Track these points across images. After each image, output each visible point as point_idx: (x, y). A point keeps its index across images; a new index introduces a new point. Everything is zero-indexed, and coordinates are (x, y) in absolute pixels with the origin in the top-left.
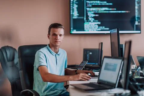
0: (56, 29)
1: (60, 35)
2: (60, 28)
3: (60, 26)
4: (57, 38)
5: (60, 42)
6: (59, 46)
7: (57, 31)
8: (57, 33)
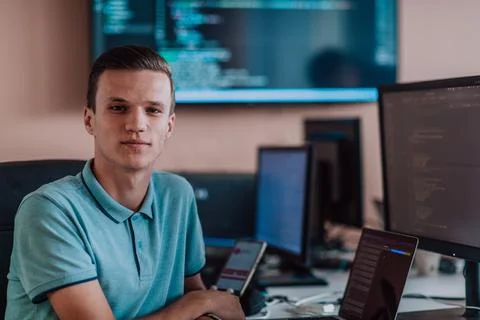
0: (126, 76)
1: (152, 109)
2: (148, 67)
3: (146, 57)
4: (135, 121)
5: (149, 144)
6: (146, 168)
7: (131, 88)
8: (130, 97)
